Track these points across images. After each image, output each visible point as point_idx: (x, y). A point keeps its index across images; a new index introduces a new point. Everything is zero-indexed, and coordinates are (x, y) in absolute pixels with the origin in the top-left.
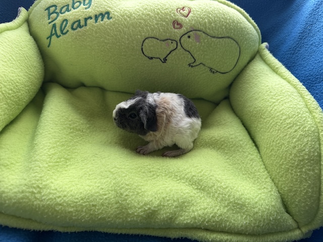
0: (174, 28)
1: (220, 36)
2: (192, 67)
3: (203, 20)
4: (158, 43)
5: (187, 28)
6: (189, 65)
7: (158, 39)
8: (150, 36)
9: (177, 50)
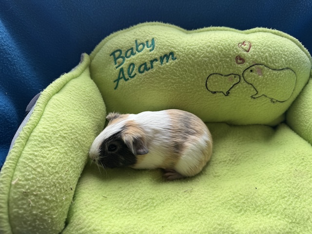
0: (237, 63)
1: (280, 68)
2: (254, 98)
3: (264, 54)
4: (222, 78)
5: (249, 63)
6: (252, 97)
7: (222, 75)
8: (214, 72)
9: (240, 84)
